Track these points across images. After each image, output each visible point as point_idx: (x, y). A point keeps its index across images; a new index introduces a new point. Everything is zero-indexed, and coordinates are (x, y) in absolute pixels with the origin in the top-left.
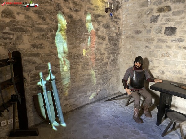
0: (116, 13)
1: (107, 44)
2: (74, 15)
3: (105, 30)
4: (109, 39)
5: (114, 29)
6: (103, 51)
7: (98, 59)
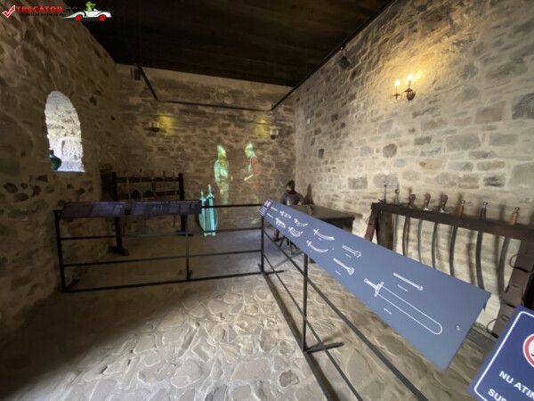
0: (286, 139)
1: (273, 171)
2: (234, 145)
3: (271, 157)
4: (277, 166)
5: (283, 155)
6: (269, 178)
7: (263, 185)
